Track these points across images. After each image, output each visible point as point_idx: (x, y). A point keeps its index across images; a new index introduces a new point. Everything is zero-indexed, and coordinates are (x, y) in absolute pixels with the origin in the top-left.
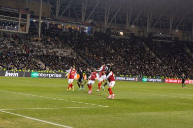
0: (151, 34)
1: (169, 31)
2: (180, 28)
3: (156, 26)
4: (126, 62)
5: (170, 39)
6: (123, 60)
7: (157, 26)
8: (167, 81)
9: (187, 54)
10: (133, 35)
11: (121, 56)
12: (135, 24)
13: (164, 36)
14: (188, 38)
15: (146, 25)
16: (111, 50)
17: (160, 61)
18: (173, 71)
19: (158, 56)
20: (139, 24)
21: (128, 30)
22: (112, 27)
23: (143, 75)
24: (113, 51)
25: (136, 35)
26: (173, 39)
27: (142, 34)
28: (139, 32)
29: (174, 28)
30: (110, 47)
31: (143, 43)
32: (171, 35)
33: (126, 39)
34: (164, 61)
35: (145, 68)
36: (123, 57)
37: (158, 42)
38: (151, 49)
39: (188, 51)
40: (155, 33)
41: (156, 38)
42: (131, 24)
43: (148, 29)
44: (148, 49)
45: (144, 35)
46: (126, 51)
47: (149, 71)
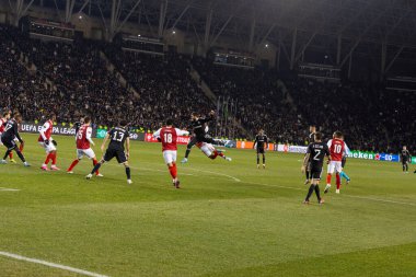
0: (118, 36)
1: (156, 32)
2: (180, 28)
3: (129, 20)
4: (62, 95)
5: (159, 48)
6: (55, 88)
7: (133, 20)
8: (149, 137)
9: (194, 83)
10: (79, 34)
11: (51, 79)
12: (85, 11)
13: (145, 40)
14: (196, 49)
15: (108, 15)
16: (30, 65)
17: (136, 94)
18: (162, 118)
19: (133, 84)
20: (93, 12)
21: (69, 24)
22: (33, 14)
23: (98, 123)
24: (34, 68)
25: (87, 35)
26: (166, 49)
27: (99, 35)
28: (93, 29)
29: (169, 26)
30: (27, 60)
31: (102, 54)
32: (161, 39)
33: (64, 44)
34: (143, 96)
35: (104, 109)
36: (56, 83)
37: (133, 53)
38: (118, 68)
39: (195, 75)
40: (128, 34)
41: (129, 44)
42: (76, 10)
43: (114, 24)
44: (111, 68)
45: (103, 37)
46: (64, 69)
47: (111, 114)
